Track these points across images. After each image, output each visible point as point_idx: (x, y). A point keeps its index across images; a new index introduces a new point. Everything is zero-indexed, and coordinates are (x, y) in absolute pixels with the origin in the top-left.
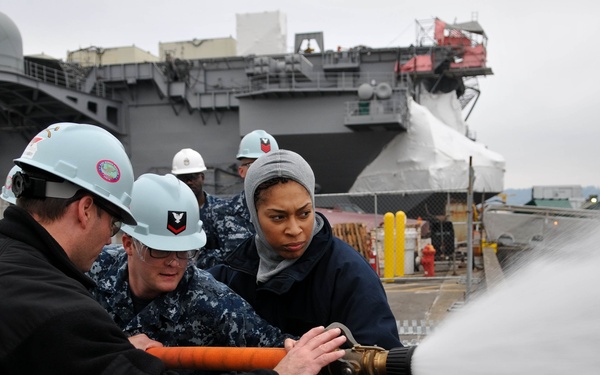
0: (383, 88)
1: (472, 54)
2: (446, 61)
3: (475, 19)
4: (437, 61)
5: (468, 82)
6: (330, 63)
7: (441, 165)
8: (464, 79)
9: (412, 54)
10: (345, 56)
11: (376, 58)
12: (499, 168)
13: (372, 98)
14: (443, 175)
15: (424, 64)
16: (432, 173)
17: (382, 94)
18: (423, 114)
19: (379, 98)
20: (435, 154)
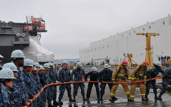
0: (23, 34)
1: (42, 26)
2: (35, 28)
3: (41, 17)
4: (33, 27)
5: (38, 33)
6: (3, 26)
7: (40, 55)
8: (38, 32)
9: (27, 25)
10: (7, 24)
11: (16, 25)
12: (53, 56)
13: (20, 37)
14: (41, 58)
15: (31, 28)
16: (38, 57)
17: (23, 36)
18: (33, 42)
19: (22, 37)
20: (38, 52)
